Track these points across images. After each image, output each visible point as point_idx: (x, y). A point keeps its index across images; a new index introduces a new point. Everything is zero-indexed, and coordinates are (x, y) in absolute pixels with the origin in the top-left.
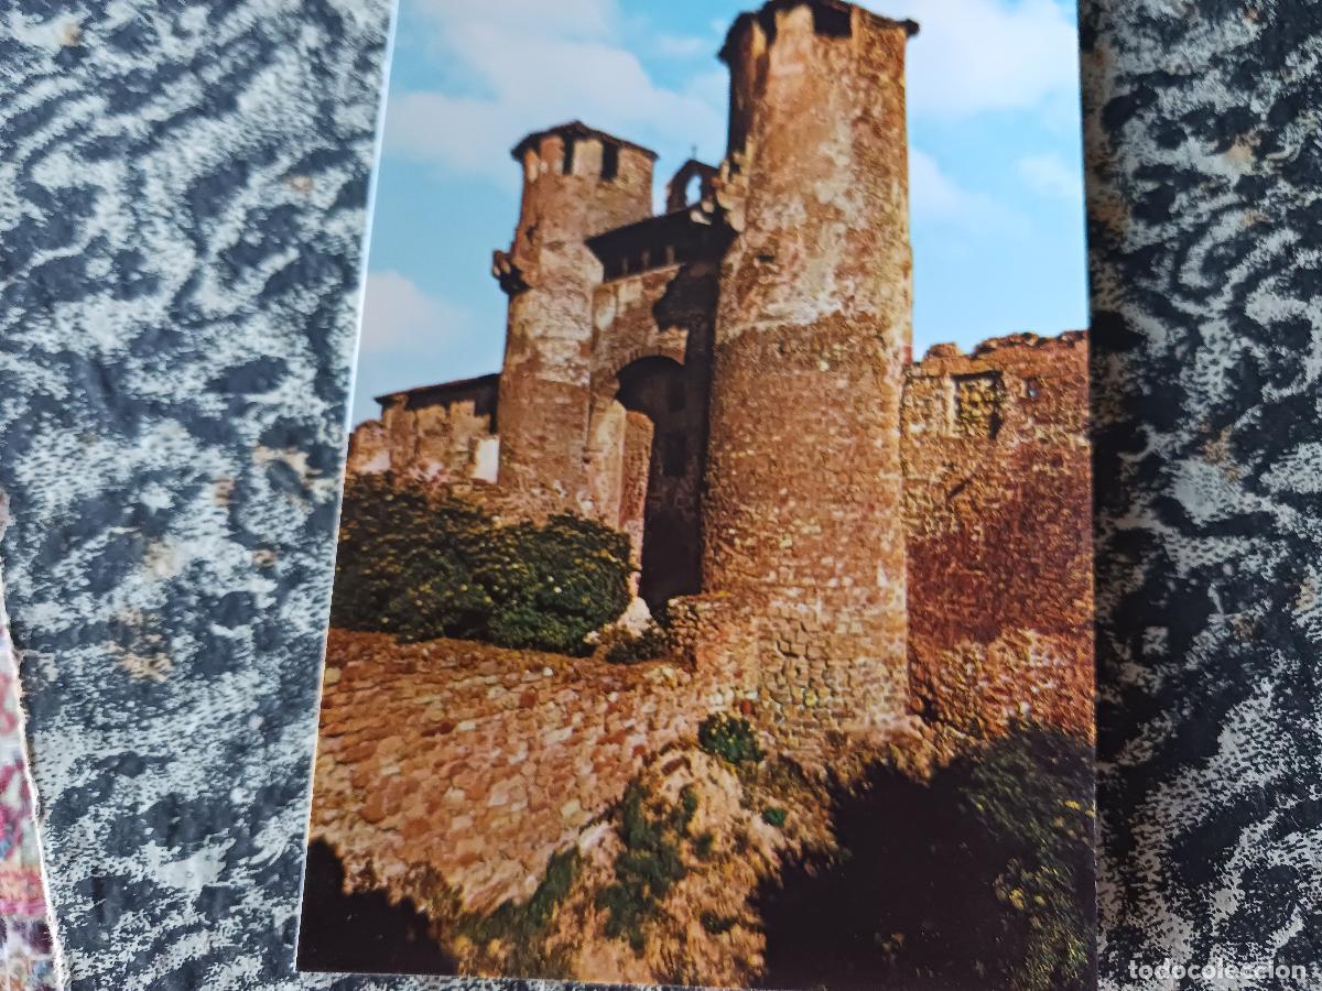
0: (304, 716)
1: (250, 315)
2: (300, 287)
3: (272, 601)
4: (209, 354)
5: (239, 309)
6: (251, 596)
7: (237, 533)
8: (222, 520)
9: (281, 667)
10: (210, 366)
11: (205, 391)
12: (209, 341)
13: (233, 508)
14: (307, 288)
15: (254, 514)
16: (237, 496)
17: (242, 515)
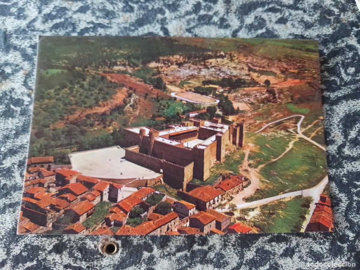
0: (26, 134)
1: (47, 32)
2: (61, 28)
3: (28, 103)
4: (33, 38)
5: (44, 29)
6: (23, 101)
7: (25, 84)
8: (23, 80)
9: (25, 120)
10: (32, 41)
11: (29, 47)
12: (34, 35)
13: (26, 78)
14: (63, 29)
15: (31, 81)
16: (28, 75)
17: (28, 80)
